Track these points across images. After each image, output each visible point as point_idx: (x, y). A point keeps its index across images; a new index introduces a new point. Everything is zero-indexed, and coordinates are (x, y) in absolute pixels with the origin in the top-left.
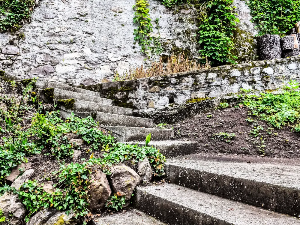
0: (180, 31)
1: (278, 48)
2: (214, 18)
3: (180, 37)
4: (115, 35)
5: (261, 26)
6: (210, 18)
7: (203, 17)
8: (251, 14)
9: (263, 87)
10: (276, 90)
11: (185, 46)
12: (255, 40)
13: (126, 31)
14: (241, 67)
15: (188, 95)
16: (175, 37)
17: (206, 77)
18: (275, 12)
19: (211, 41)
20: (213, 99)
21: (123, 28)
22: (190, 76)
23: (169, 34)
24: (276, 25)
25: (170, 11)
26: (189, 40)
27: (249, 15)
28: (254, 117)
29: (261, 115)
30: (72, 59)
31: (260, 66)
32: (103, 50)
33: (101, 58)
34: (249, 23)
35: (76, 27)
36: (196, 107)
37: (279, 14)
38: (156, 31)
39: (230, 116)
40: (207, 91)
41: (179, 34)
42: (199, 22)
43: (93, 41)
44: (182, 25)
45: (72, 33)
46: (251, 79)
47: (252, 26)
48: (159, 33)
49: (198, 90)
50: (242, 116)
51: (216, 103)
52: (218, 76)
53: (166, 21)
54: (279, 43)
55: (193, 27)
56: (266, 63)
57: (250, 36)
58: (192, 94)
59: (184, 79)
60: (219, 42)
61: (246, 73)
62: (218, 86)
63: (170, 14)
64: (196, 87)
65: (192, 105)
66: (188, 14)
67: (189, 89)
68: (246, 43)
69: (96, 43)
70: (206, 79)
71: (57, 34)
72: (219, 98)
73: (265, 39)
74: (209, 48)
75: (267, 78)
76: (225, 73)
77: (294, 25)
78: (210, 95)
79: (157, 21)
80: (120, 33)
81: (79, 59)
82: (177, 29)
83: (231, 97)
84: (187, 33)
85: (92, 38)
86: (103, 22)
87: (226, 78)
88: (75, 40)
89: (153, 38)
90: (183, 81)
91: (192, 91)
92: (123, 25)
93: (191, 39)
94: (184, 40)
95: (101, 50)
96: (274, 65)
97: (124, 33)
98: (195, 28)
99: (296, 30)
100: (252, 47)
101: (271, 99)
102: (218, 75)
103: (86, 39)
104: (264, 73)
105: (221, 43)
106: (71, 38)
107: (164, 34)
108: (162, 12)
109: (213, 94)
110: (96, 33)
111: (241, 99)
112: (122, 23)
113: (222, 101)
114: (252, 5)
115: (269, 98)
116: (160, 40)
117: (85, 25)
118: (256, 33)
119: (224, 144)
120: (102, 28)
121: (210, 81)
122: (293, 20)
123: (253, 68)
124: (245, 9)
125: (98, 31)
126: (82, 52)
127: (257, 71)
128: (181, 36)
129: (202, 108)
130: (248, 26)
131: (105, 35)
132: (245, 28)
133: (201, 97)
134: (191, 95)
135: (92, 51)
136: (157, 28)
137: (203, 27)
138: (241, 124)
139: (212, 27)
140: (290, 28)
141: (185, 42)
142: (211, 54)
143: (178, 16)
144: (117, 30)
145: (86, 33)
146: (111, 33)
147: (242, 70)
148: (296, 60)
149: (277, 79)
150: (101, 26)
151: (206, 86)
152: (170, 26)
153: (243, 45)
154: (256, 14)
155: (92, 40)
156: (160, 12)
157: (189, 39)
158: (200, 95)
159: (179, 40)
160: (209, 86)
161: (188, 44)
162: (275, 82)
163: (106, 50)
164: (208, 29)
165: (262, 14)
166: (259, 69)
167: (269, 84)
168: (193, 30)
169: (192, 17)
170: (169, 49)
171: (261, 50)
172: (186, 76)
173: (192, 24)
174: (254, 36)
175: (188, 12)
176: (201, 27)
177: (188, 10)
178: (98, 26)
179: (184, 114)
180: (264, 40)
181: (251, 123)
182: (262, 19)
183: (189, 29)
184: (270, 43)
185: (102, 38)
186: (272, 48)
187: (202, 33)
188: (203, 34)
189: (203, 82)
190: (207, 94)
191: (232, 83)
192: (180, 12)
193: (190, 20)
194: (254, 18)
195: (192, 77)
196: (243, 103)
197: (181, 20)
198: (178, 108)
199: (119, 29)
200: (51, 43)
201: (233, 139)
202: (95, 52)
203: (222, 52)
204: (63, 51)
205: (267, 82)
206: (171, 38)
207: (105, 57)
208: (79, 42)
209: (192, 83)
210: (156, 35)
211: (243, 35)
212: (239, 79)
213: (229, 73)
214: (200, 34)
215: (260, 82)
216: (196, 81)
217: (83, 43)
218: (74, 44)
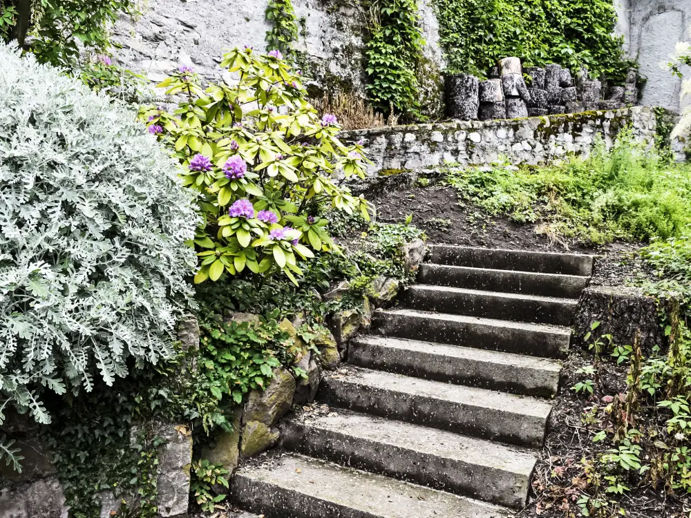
0: (337, 44)
1: (475, 98)
2: (393, 33)
3: (337, 56)
4: (233, 36)
5: (453, 56)
6: (388, 32)
7: (373, 27)
8: (440, 31)
9: (466, 159)
10: (482, 165)
11: (344, 73)
12: (442, 77)
13: (252, 31)
14: (444, 128)
15: (380, 164)
16: (331, 55)
17: (403, 139)
18: (473, 36)
19: (388, 74)
20: (410, 171)
21: (248, 24)
22: (383, 136)
23: (322, 48)
24: (473, 58)
25: (323, 5)
26: (351, 64)
27: (436, 32)
28: (465, 201)
29: (474, 199)
30: (159, 72)
31: (465, 129)
32: (215, 63)
33: (211, 77)
34: (436, 47)
35: (164, 8)
36: (390, 181)
37: (480, 40)
38: (301, 39)
39: (436, 197)
40: (403, 160)
41: (336, 51)
42: (367, 35)
43: (196, 43)
44: (341, 35)
45: (158, 20)
46: (455, 148)
47: (440, 53)
48: (305, 44)
49: (392, 157)
50: (451, 199)
51: (413, 178)
52: (417, 139)
53: (317, 24)
54: (477, 90)
55: (357, 41)
56: (473, 125)
57: (435, 69)
58: (385, 163)
59: (375, 139)
60: (398, 76)
61: (450, 139)
62: (416, 153)
63: (323, 10)
64: (390, 153)
65: (386, 179)
66: (350, 16)
67: (382, 154)
68: (430, 81)
69: (200, 46)
70: (403, 142)
71: (129, 16)
72: (417, 171)
73: (460, 80)
74: (385, 85)
75: (473, 147)
76: (425, 136)
77: (496, 61)
78: (406, 166)
79: (302, 22)
80: (243, 34)
81: (172, 74)
82: (333, 41)
83: (432, 171)
84: (349, 51)
85: (194, 35)
86: (213, 7)
87: (426, 144)
88: (163, 35)
89: (297, 51)
90: (374, 142)
91: (384, 158)
92: (248, 20)
93: (353, 62)
94: (342, 63)
95: (211, 63)
96: (482, 130)
97: (248, 35)
98: (359, 43)
99: (498, 70)
100: (437, 88)
101: (481, 179)
102: (417, 137)
103: (183, 37)
104: (469, 139)
105: (403, 79)
106: (156, 29)
107: (312, 47)
108: (310, 6)
109: (410, 164)
110: (201, 26)
111: (444, 174)
112: (246, 16)
113: (422, 175)
114: (442, 16)
115: (479, 177)
116: (307, 56)
117: (181, 8)
118: (443, 66)
119: (440, 233)
120: (212, 19)
121: (408, 145)
122: (496, 53)
123: (458, 132)
124: (432, 22)
125: (204, 23)
126: (176, 60)
127: (462, 137)
128: (339, 55)
129: (397, 184)
130: (434, 52)
131: (217, 34)
132: (431, 55)
133: (396, 168)
134: (383, 164)
135: (193, 60)
136: (303, 34)
137: (374, 46)
138: (452, 209)
139: (390, 48)
140: (491, 65)
141: (343, 66)
142: (389, 96)
143: (334, 17)
144: (237, 26)
145: (184, 24)
146: (228, 31)
147: (445, 133)
148: (507, 125)
149: (483, 149)
150: (210, 15)
151: (402, 152)
152: (323, 34)
153: (425, 84)
154: (447, 34)
155: (195, 41)
156: (307, 6)
157: (350, 62)
158: (395, 164)
159: (335, 61)
160: (405, 152)
161: (348, 70)
162: (480, 154)
163: (219, 63)
164: (384, 51)
165: (455, 35)
166: (465, 134)
167: (474, 156)
168: (357, 47)
169: (356, 23)
170: (320, 76)
171: (452, 96)
172: (379, 134)
173: (357, 35)
174: (441, 69)
175: (350, 12)
176: (372, 45)
177: (350, 8)
178: (204, 14)
179: (376, 191)
180: (458, 81)
181: (463, 209)
182: (454, 44)
183: (351, 44)
184: (467, 89)
185: (212, 38)
186: (469, 96)
187: (372, 57)
188: (374, 58)
189: (398, 145)
190: (403, 164)
191: (432, 151)
192: (338, 10)
193: (353, 28)
194: (444, 40)
195: (386, 137)
196: (446, 181)
197: (339, 25)
198: (369, 182)
199: (241, 26)
200: (117, 35)
201: (448, 227)
202: (199, 64)
203: (403, 94)
204: (141, 53)
205: (472, 153)
206: (324, 56)
207: (217, 77)
208: (170, 41)
209: (384, 146)
210: (301, 47)
211: (427, 66)
212: (441, 146)
213: (430, 135)
214: (369, 56)
215: (464, 152)
216: (390, 144)
217: (179, 44)
218: (162, 43)
